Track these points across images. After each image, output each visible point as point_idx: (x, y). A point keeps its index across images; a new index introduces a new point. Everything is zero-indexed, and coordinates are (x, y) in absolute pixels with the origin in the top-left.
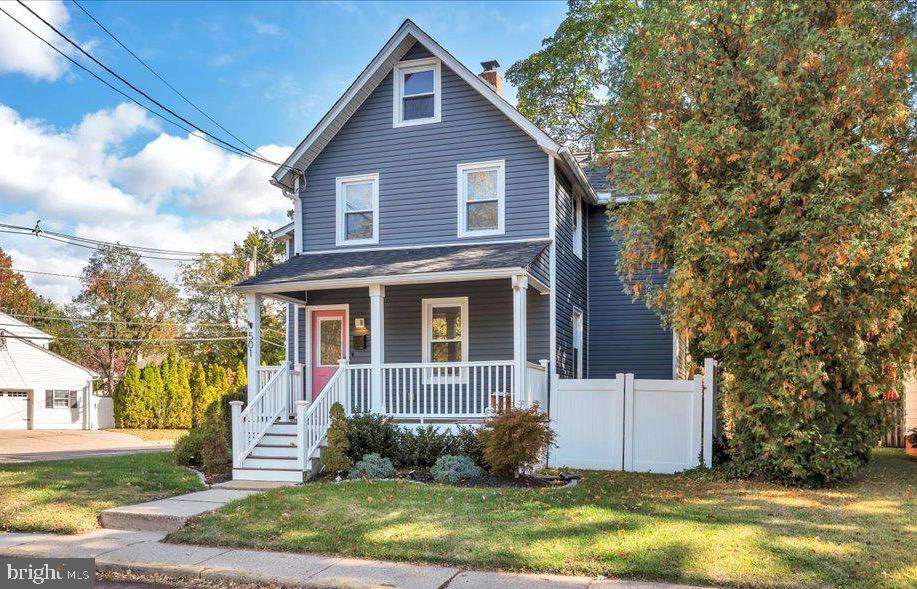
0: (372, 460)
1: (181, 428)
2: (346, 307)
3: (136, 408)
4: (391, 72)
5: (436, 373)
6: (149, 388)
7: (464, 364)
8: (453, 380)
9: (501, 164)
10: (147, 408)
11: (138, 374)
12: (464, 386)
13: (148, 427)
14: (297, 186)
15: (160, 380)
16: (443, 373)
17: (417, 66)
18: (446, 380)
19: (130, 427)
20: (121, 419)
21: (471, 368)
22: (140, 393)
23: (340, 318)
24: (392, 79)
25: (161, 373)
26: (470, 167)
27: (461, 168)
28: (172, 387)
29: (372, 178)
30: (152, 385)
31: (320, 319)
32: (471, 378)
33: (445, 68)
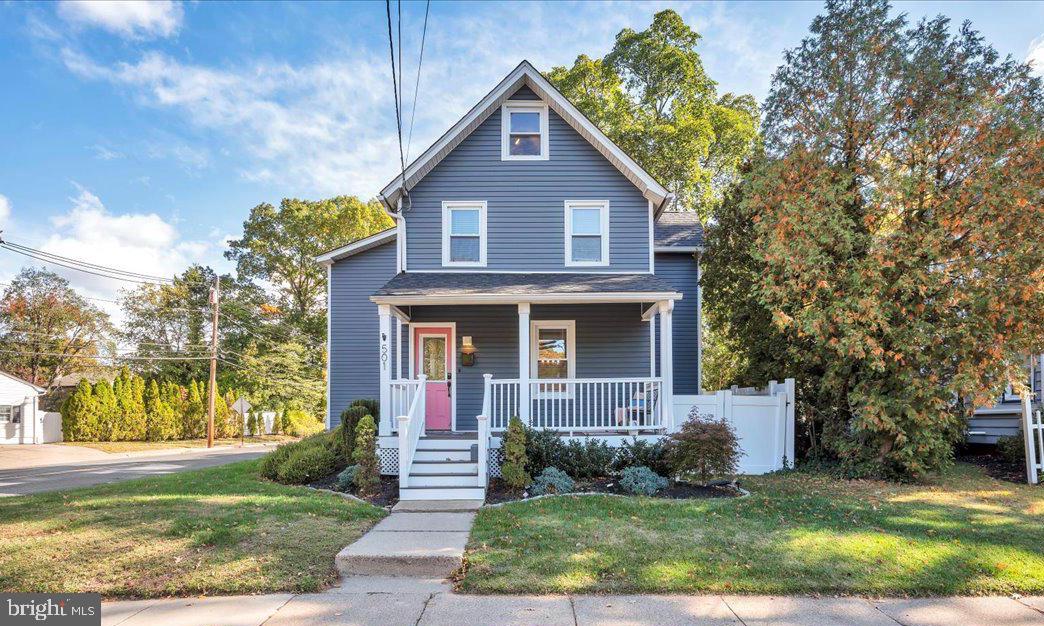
0: (551, 473)
1: (134, 440)
2: (453, 325)
3: (86, 422)
4: (500, 109)
5: (542, 389)
6: (101, 403)
7: (571, 380)
8: (560, 396)
9: (606, 203)
10: (100, 422)
11: (90, 391)
12: (571, 401)
13: (100, 440)
14: (400, 205)
15: (113, 396)
16: (549, 389)
17: (525, 106)
18: (553, 396)
19: (80, 440)
20: (70, 432)
21: (578, 385)
22: (93, 408)
23: (445, 336)
24: (500, 115)
25: (114, 389)
26: (574, 204)
27: (567, 204)
28: (125, 402)
29: (481, 205)
30: (105, 400)
31: (422, 336)
32: (578, 394)
33: (552, 113)
